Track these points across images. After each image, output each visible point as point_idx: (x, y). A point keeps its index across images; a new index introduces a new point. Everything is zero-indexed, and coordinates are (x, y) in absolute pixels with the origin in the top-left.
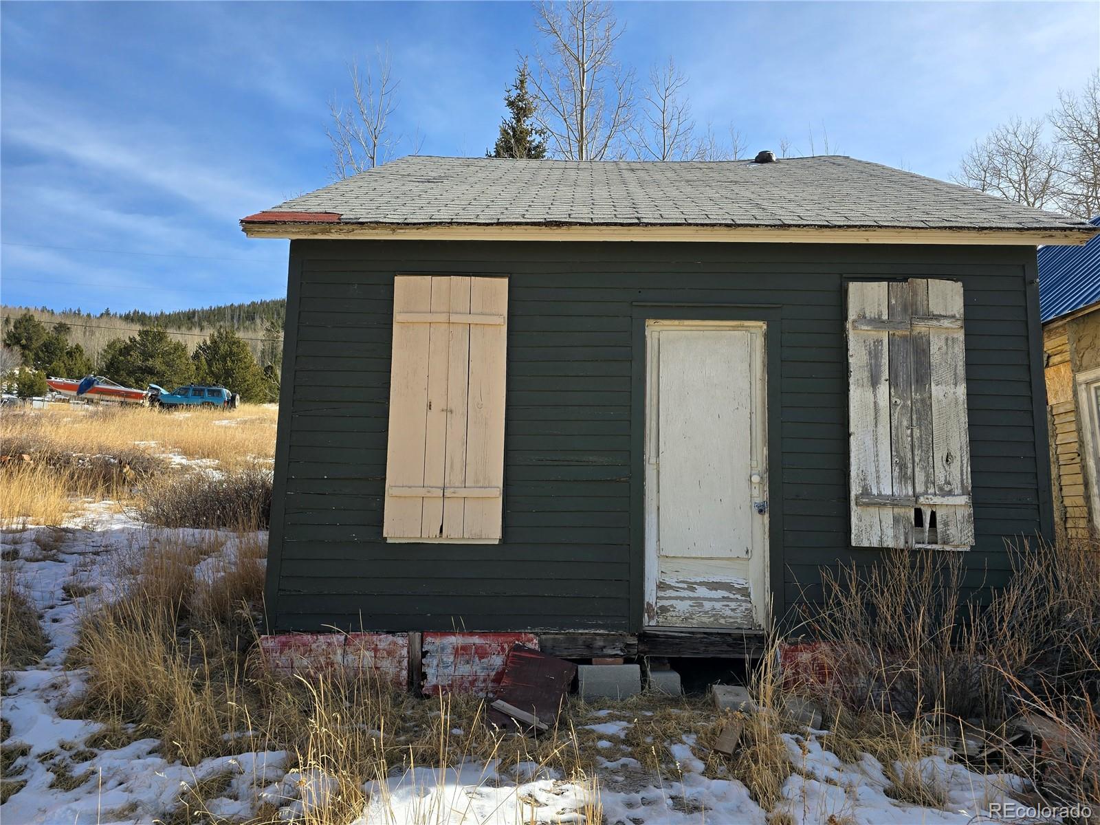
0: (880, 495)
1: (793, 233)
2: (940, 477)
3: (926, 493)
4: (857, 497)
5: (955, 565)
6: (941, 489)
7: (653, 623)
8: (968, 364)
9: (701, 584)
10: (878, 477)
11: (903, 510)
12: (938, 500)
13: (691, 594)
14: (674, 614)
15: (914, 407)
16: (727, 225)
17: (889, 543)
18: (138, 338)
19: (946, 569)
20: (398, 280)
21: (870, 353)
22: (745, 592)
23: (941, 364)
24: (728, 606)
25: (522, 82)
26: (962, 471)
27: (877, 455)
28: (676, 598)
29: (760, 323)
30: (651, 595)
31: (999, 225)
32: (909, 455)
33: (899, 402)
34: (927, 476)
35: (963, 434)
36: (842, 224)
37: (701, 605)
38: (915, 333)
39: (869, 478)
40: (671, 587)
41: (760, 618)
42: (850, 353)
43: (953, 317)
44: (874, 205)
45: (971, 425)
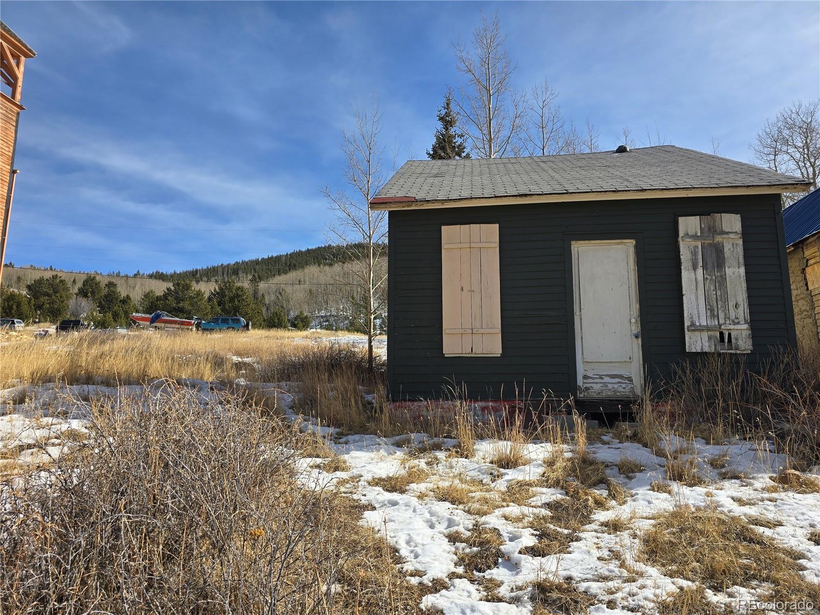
0: (700, 325)
1: (647, 193)
2: (732, 315)
3: (725, 323)
4: (688, 327)
5: (742, 360)
6: (733, 321)
7: (582, 395)
8: (746, 257)
9: (606, 375)
10: (699, 316)
11: (713, 333)
12: (732, 327)
13: (601, 381)
14: (592, 391)
15: (717, 280)
16: (613, 191)
17: (706, 349)
18: (173, 288)
19: (737, 363)
20: (443, 228)
21: (692, 252)
22: (630, 379)
23: (730, 257)
24: (621, 386)
25: (448, 104)
26: (744, 312)
27: (698, 305)
28: (593, 383)
29: (632, 241)
30: (580, 382)
31: (757, 184)
32: (715, 304)
33: (708, 277)
34: (725, 315)
35: (744, 293)
36: (674, 187)
37: (607, 386)
38: (715, 242)
39: (694, 317)
40: (590, 378)
41: (638, 391)
42: (681, 253)
43: (736, 232)
44: (690, 176)
45: (749, 289)
